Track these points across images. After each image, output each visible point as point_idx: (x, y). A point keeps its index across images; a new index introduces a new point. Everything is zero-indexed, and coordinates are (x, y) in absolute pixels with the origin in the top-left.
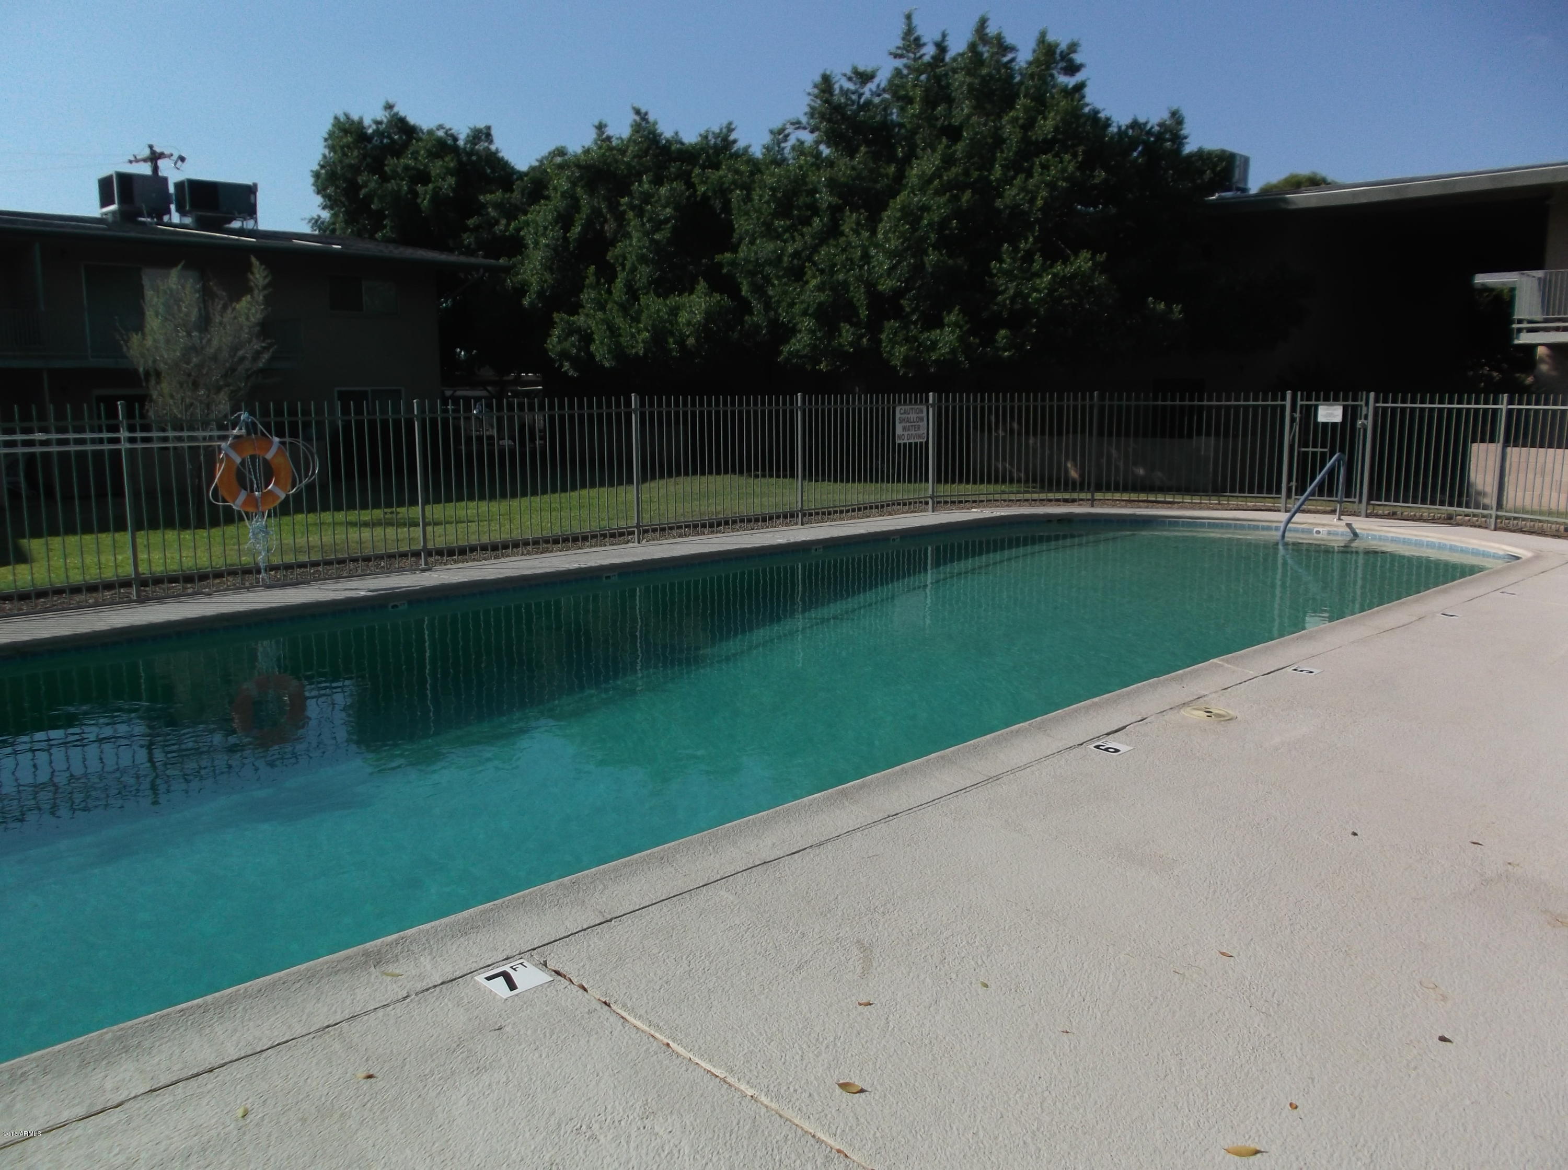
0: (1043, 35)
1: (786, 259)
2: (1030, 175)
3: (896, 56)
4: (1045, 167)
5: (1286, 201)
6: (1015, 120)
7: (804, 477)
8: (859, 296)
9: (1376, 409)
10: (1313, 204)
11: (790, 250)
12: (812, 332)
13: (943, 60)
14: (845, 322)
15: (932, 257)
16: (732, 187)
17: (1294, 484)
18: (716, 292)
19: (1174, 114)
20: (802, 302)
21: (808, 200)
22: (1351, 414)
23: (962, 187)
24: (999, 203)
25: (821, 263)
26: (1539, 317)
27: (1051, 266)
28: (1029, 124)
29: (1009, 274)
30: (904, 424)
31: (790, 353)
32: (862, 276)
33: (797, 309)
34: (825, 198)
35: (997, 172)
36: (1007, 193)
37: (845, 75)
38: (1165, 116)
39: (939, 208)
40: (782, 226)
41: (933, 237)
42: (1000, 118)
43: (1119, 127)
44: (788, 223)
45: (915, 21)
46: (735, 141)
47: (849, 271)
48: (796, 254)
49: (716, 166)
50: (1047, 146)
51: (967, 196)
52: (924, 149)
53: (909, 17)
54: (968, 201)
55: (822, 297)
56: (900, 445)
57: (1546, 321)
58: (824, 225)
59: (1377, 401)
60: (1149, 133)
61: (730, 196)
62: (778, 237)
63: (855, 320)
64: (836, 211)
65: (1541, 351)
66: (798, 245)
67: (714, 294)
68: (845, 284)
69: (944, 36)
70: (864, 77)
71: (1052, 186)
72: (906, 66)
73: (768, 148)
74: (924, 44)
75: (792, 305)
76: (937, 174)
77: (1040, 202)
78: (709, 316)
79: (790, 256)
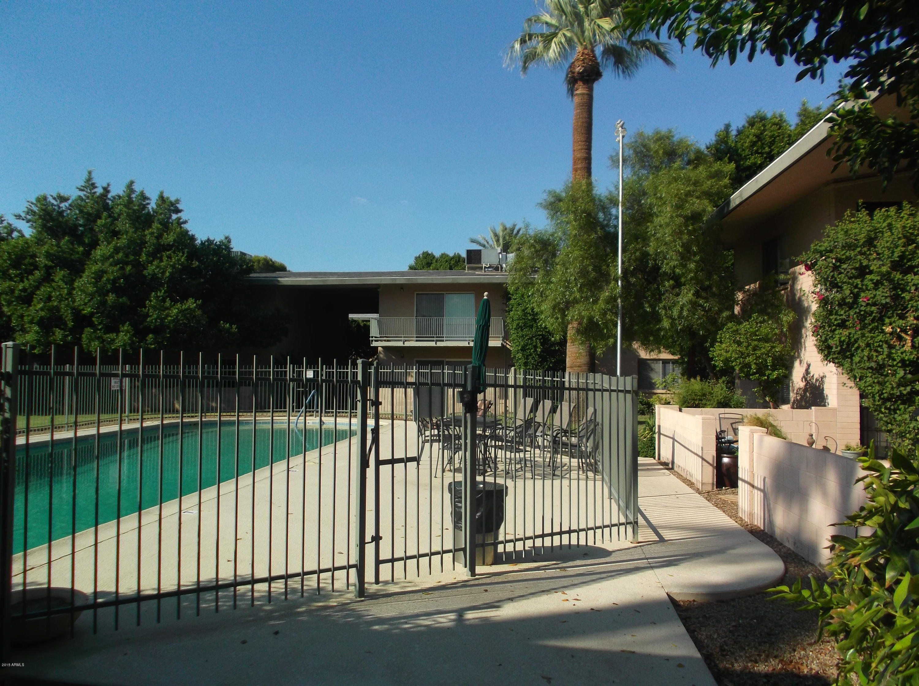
0: (162, 193)
1: (17, 292)
2: (161, 261)
3: (81, 190)
4: (169, 257)
5: (278, 281)
6: (152, 234)
8: (67, 315)
9: (326, 372)
10: (289, 283)
11: (20, 287)
12: (37, 332)
13: (107, 196)
14: (57, 328)
15: (111, 297)
17: (295, 404)
19: (226, 238)
20: (28, 316)
21: (31, 261)
22: (316, 374)
23: (127, 263)
24: (145, 272)
25: (41, 295)
26: (379, 335)
27: (174, 305)
28: (160, 236)
29: (154, 308)
30: (115, 380)
32: (69, 304)
33: (26, 319)
34: (43, 261)
35: (143, 258)
36: (149, 268)
37: (52, 196)
38: (223, 238)
39: (113, 272)
40: (14, 274)
41: (109, 286)
42: (144, 231)
43: (202, 241)
44: (18, 272)
45: (93, 175)
47: (60, 301)
48: (24, 290)
50: (168, 247)
51: (129, 268)
52: (103, 242)
53: (89, 173)
54: (129, 271)
55: (43, 314)
56: (113, 390)
57: (380, 337)
58: (41, 275)
59: (326, 369)
60: (216, 245)
62: (11, 279)
63: (62, 327)
64: (50, 269)
65: (379, 349)
66: (26, 284)
68: (58, 309)
69: (108, 185)
70: (63, 199)
71: (173, 266)
72: (85, 195)
74: (96, 187)
75: (21, 317)
76: (111, 256)
77: (167, 274)
79: (20, 290)
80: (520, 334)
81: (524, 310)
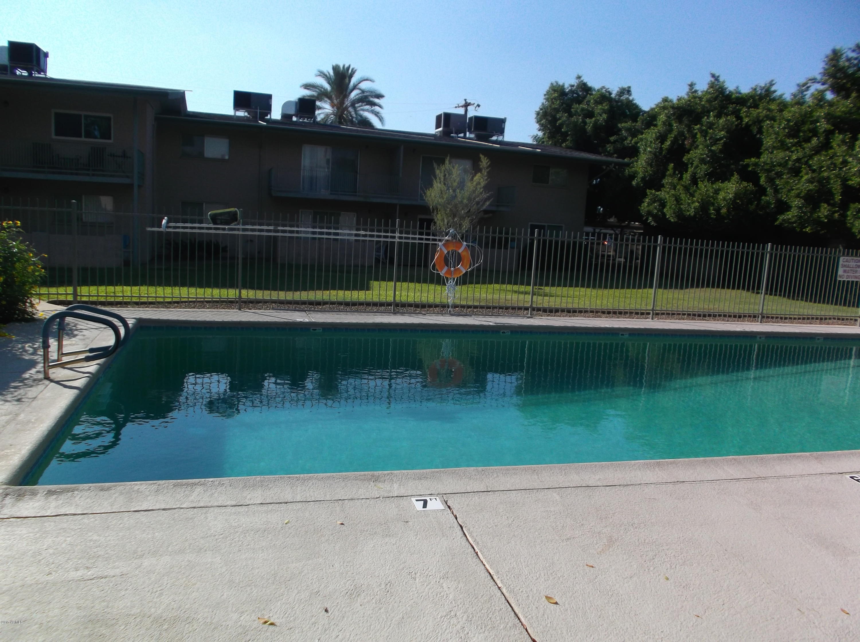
1: (790, 163)
7: (766, 293)
8: (836, 187)
11: (794, 157)
14: (824, 203)
16: (765, 119)
18: (745, 181)
20: (797, 189)
21: (811, 127)
25: (814, 166)
30: (845, 269)
31: (783, 220)
32: (840, 174)
33: (793, 193)
34: (823, 125)
40: (791, 143)
44: (795, 141)
46: (775, 91)
47: (831, 171)
48: (798, 160)
49: (756, 106)
55: (811, 187)
56: (840, 281)
58: (820, 142)
61: (763, 124)
62: (788, 149)
63: (831, 202)
64: (829, 134)
66: (800, 154)
67: (744, 183)
68: (828, 178)
73: (795, 95)
75: (789, 191)
78: (737, 195)
79: (795, 160)
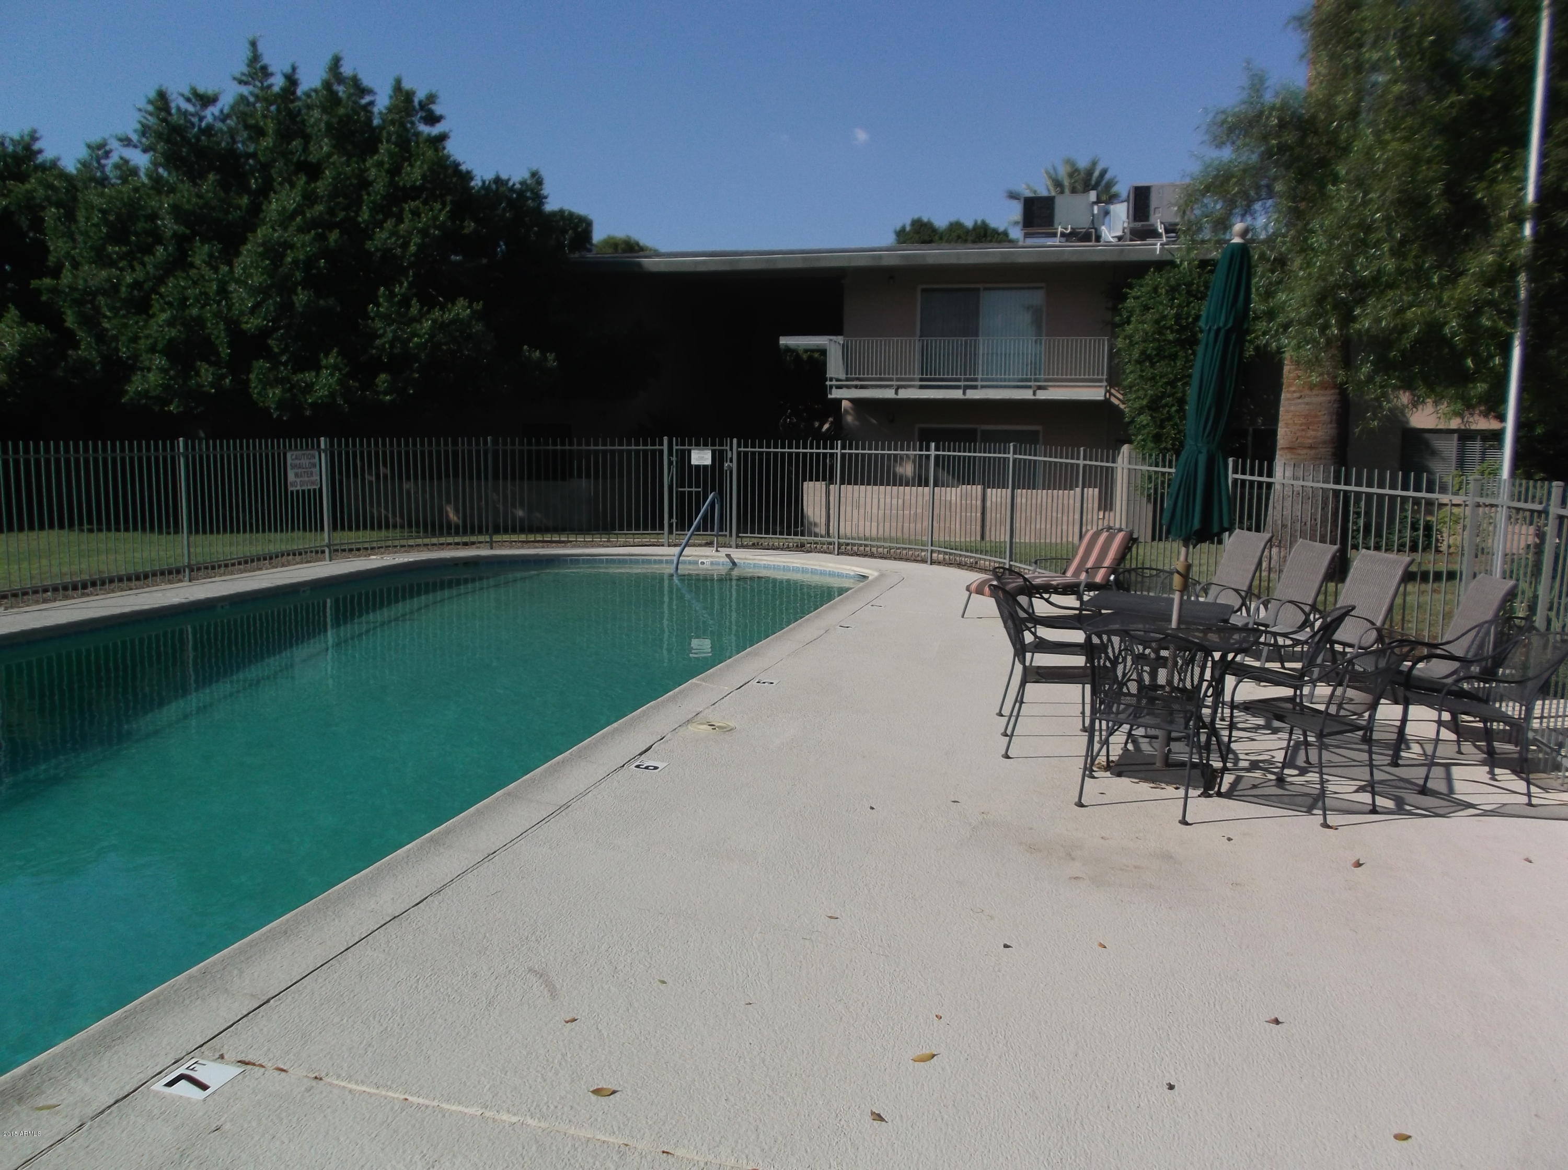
0: (398, 82)
1: (123, 289)
2: (400, 220)
3: (241, 82)
4: (416, 213)
5: (639, 265)
6: (380, 164)
7: (190, 531)
8: (219, 334)
9: (739, 453)
10: (663, 269)
11: (129, 280)
12: (163, 370)
13: (294, 93)
14: (202, 361)
15: (301, 297)
16: (45, 204)
17: (674, 520)
18: (31, 322)
19: (534, 174)
20: (148, 337)
21: (148, 226)
22: (719, 457)
23: (331, 227)
24: (370, 246)
25: (168, 296)
26: (843, 376)
27: (428, 312)
28: (395, 171)
29: (387, 318)
30: (296, 470)
31: (138, 393)
32: (220, 311)
33: (143, 344)
34: (168, 225)
35: (365, 215)
36: (377, 236)
37: (183, 95)
38: (526, 175)
39: (303, 245)
40: (117, 253)
41: (299, 275)
42: (364, 161)
43: (484, 182)
44: (124, 249)
45: (261, 48)
46: (40, 151)
47: (203, 306)
48: (137, 285)
49: (22, 178)
50: (413, 193)
51: (334, 236)
52: (281, 184)
53: (253, 44)
54: (336, 241)
55: (173, 333)
56: (292, 492)
57: (847, 380)
58: (169, 255)
59: (739, 446)
60: (512, 189)
61: (42, 214)
62: (113, 264)
63: (213, 359)
64: (183, 241)
65: (845, 404)
66: (139, 274)
67: (29, 324)
68: (200, 321)
69: (294, 69)
70: (206, 100)
71: (424, 232)
72: (252, 93)
73: (85, 164)
74: (272, 74)
75: (135, 339)
76: (299, 211)
77: (413, 248)
78: (26, 349)
79: (129, 286)
80: (1149, 373)
81: (1157, 322)
